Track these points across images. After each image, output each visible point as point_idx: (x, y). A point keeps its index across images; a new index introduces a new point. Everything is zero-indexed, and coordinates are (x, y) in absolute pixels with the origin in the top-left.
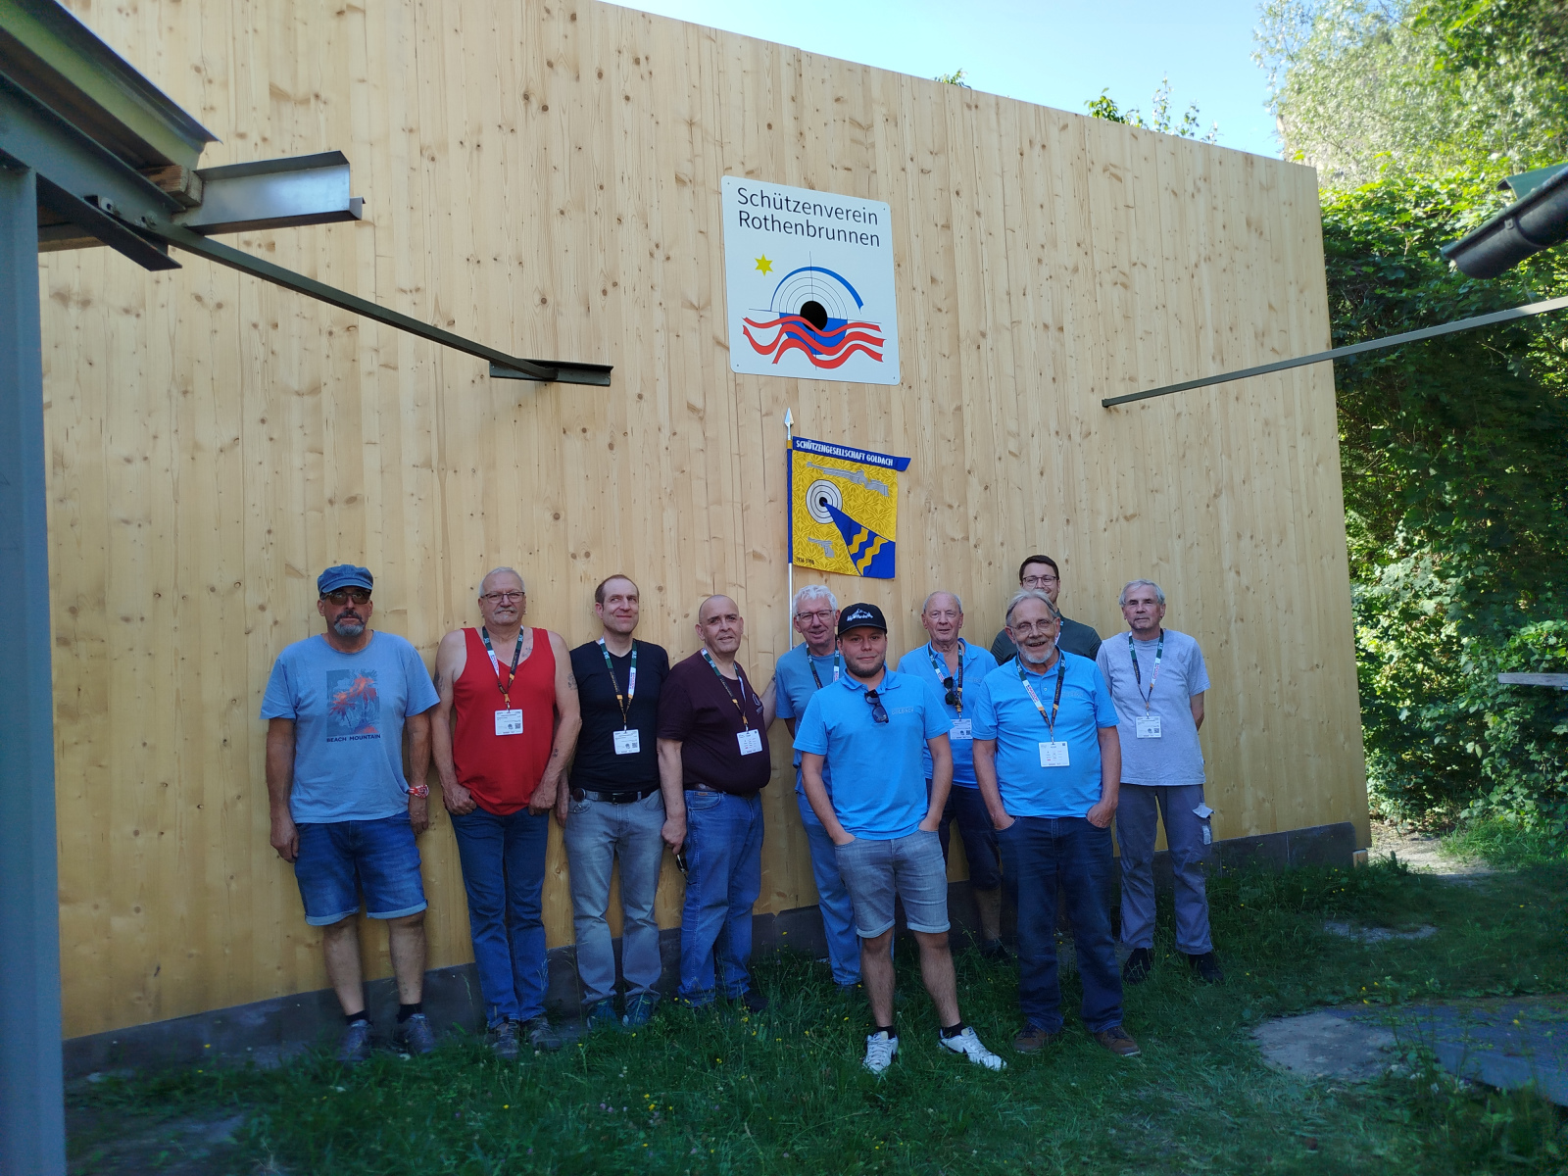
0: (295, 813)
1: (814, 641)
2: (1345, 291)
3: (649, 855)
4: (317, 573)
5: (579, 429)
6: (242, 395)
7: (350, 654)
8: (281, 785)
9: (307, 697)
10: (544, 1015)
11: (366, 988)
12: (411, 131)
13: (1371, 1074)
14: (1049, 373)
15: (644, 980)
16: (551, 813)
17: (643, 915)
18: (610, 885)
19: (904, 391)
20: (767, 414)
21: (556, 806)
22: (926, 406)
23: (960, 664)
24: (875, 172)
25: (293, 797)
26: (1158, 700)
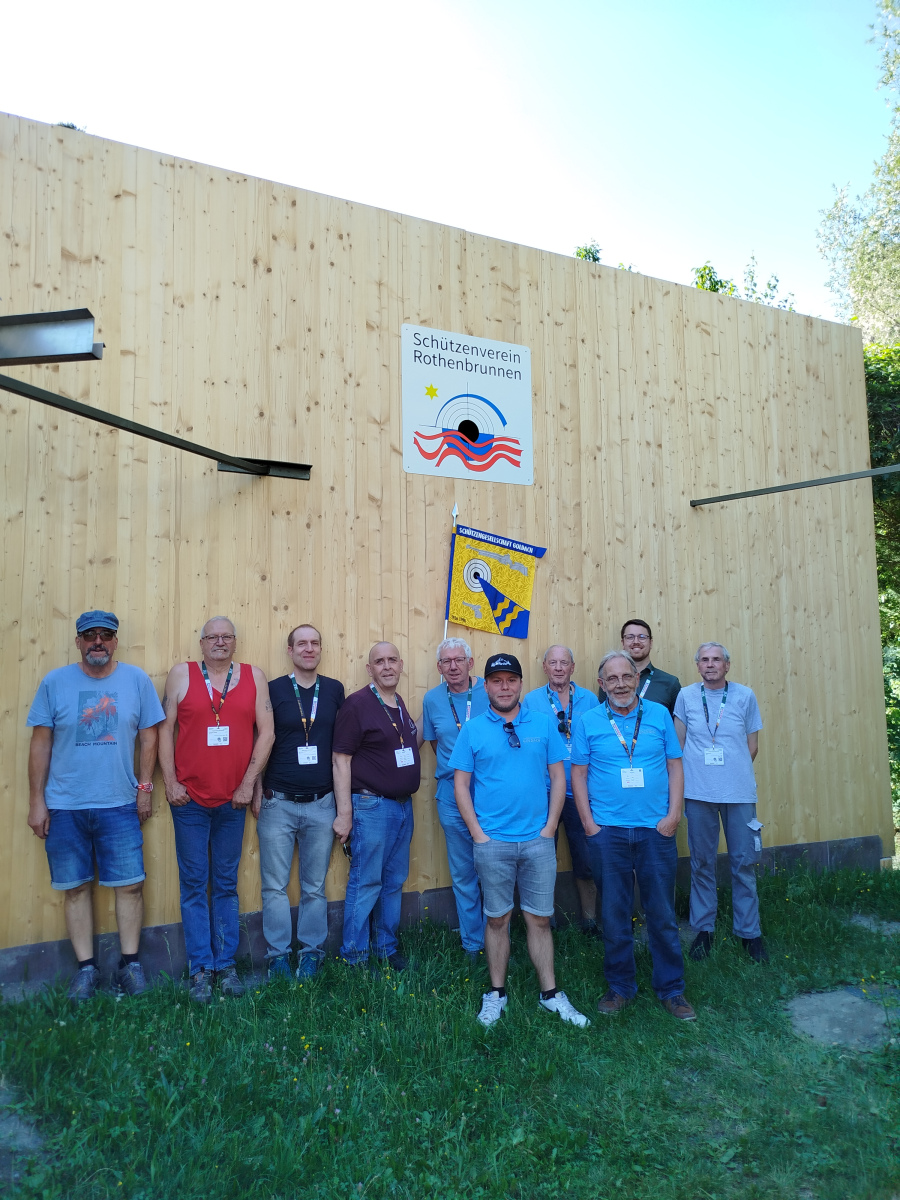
0: (48, 801)
1: (452, 681)
2: (884, 423)
3: (322, 844)
4: (76, 616)
5: (284, 512)
6: (27, 480)
7: (98, 679)
8: (40, 777)
9: (63, 710)
10: (234, 966)
11: (95, 939)
12: (167, 285)
13: (875, 1045)
14: (649, 479)
15: (313, 941)
16: (248, 808)
17: (315, 890)
18: (292, 864)
19: (536, 491)
20: (430, 505)
21: (252, 802)
22: (553, 501)
23: (571, 702)
24: (520, 323)
25: (48, 789)
26: (722, 736)
